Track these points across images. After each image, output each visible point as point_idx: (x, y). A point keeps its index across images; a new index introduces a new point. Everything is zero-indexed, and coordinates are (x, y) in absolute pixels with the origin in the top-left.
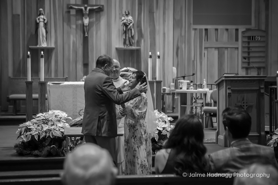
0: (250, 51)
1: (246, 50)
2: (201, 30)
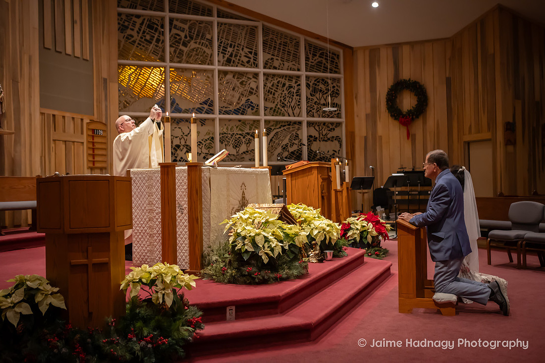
0: (95, 147)
1: (91, 146)
2: (49, 115)
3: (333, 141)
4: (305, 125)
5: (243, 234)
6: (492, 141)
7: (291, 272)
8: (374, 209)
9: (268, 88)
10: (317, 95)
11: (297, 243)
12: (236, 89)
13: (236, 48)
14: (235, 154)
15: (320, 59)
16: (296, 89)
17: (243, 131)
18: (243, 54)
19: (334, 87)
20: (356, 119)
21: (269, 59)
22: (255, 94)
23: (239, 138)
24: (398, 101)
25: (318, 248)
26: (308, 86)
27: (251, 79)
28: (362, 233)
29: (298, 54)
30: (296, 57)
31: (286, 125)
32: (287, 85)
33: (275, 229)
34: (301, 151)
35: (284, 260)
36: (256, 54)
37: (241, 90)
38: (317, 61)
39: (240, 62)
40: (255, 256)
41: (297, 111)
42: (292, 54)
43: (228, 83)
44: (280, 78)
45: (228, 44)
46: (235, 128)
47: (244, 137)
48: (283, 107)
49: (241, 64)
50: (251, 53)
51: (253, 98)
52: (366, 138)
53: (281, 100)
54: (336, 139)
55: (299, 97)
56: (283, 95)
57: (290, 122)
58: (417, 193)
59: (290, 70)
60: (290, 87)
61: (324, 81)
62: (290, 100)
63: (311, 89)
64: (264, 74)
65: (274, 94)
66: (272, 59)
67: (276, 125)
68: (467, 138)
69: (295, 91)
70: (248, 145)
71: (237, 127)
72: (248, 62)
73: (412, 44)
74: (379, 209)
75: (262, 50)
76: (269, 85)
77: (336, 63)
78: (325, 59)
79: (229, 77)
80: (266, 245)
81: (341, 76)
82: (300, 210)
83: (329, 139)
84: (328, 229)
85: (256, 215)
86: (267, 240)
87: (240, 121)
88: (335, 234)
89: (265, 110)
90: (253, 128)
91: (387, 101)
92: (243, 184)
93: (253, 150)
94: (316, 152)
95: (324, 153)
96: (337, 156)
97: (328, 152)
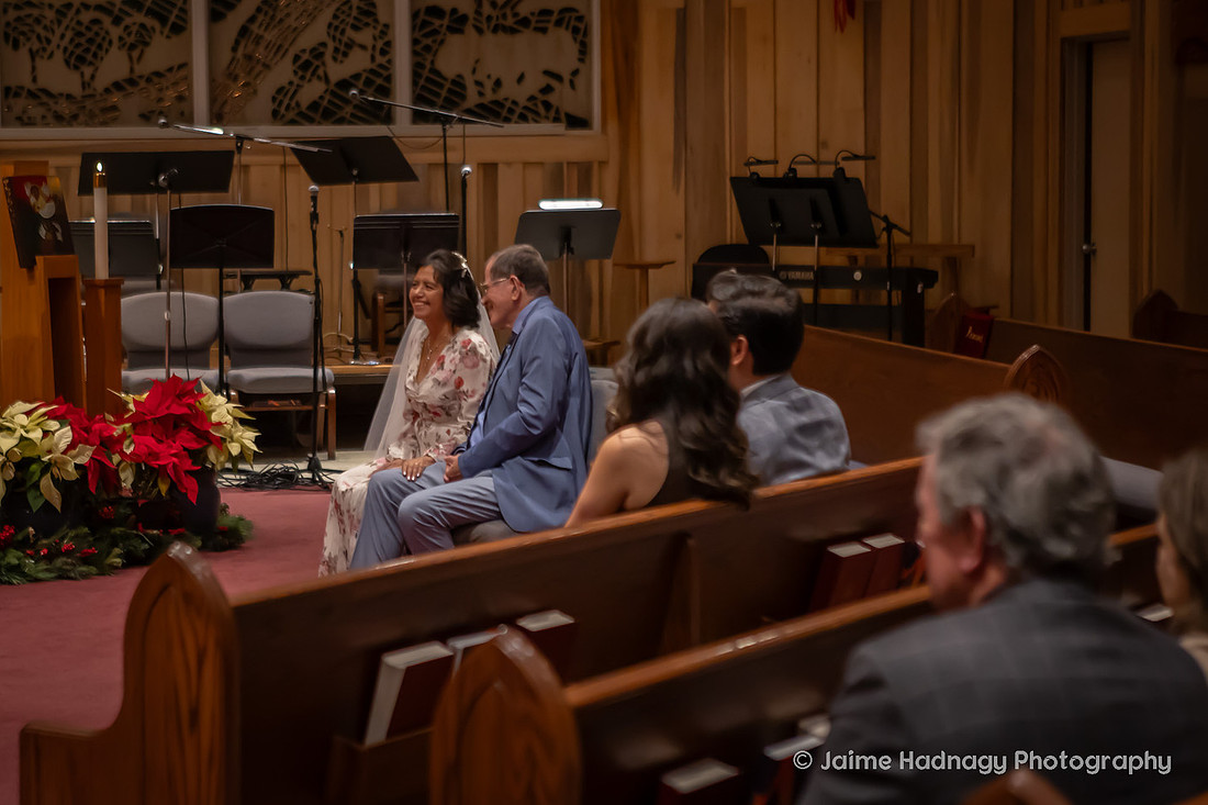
3: (544, 30)
6: (1131, 42)
14: (77, 90)
34: (389, 79)
47: (116, 22)
52: (682, 18)
54: (558, 23)
58: (810, 276)
70: (135, 53)
83: (525, 22)
93: (158, 74)
94: (458, 82)
95: (498, 83)
96: (563, 98)
97: (521, 79)
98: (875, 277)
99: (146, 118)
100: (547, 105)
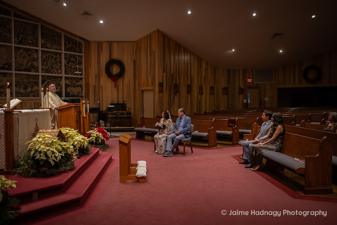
3: (78, 87)
4: (63, 79)
5: (39, 150)
6: (153, 90)
7: (66, 168)
8: (98, 121)
9: (44, 58)
10: (70, 64)
11: (69, 153)
12: (25, 57)
13: (25, 35)
14: (25, 93)
15: (72, 45)
16: (59, 60)
17: (29, 80)
18: (29, 39)
19: (79, 60)
20: (90, 77)
21: (44, 43)
22: (36, 61)
23: (27, 84)
24: (111, 69)
25: (78, 151)
26: (65, 58)
27: (34, 53)
28: (96, 138)
29: (60, 42)
30: (59, 44)
31: (53, 78)
32: (54, 57)
33: (57, 146)
34: (62, 92)
35: (62, 162)
36: (37, 40)
37: (28, 58)
38: (70, 46)
39: (28, 43)
40: (47, 162)
41: (59, 71)
42: (57, 42)
43: (20, 54)
44: (50, 53)
45: (20, 33)
46: (24, 79)
47: (30, 84)
48: (52, 69)
49: (28, 44)
50: (34, 39)
51: (35, 63)
52: (95, 86)
53: (51, 65)
54: (79, 86)
55: (60, 64)
56: (52, 62)
57: (56, 77)
59: (56, 50)
60: (56, 58)
61: (74, 56)
62: (56, 66)
63: (67, 60)
64: (42, 51)
65: (47, 62)
66: (46, 43)
67: (48, 78)
68: (142, 88)
69: (58, 61)
70: (32, 88)
71: (26, 78)
72: (32, 44)
73: (118, 42)
74: (101, 121)
75: (40, 38)
76: (44, 57)
77: (80, 48)
78: (75, 45)
79: (21, 51)
80: (53, 156)
81: (83, 54)
82: (67, 131)
83: (76, 86)
84: (82, 141)
85: (46, 139)
86: (53, 152)
87: (27, 75)
88: (86, 143)
89: (42, 70)
90: (35, 79)
91: (106, 69)
92: (37, 119)
93: (35, 91)
94: (69, 93)
95: (73, 93)
96: (80, 94)
97: (76, 92)
98: (127, 114)
99: (33, 96)
100: (78, 95)
